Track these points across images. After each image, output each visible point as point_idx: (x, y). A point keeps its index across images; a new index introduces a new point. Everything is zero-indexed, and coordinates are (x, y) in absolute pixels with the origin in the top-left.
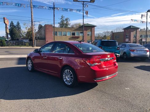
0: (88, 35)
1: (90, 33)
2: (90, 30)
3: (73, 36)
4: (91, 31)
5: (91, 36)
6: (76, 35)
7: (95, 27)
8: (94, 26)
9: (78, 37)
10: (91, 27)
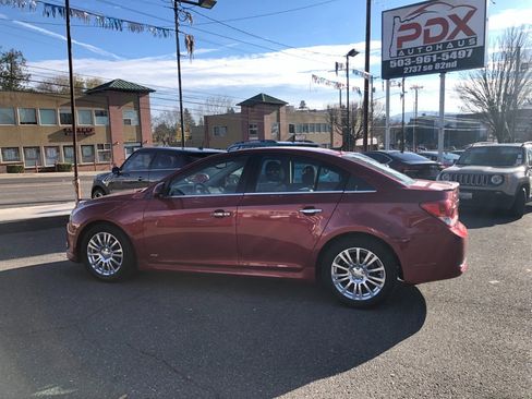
0: (128, 122)
1: (132, 116)
2: (131, 104)
3: (65, 126)
4: (138, 108)
5: (139, 128)
6: (79, 123)
7: (150, 94)
8: (146, 92)
9: (88, 132)
10: (135, 95)
